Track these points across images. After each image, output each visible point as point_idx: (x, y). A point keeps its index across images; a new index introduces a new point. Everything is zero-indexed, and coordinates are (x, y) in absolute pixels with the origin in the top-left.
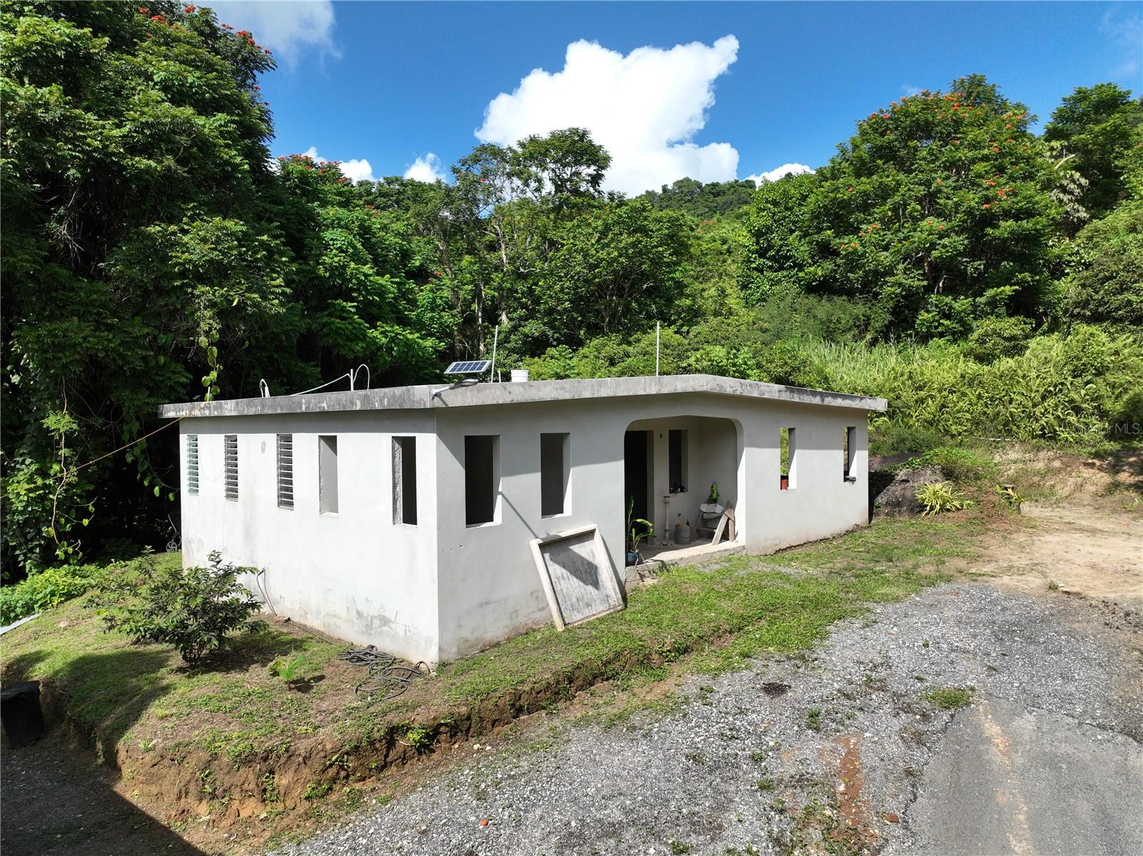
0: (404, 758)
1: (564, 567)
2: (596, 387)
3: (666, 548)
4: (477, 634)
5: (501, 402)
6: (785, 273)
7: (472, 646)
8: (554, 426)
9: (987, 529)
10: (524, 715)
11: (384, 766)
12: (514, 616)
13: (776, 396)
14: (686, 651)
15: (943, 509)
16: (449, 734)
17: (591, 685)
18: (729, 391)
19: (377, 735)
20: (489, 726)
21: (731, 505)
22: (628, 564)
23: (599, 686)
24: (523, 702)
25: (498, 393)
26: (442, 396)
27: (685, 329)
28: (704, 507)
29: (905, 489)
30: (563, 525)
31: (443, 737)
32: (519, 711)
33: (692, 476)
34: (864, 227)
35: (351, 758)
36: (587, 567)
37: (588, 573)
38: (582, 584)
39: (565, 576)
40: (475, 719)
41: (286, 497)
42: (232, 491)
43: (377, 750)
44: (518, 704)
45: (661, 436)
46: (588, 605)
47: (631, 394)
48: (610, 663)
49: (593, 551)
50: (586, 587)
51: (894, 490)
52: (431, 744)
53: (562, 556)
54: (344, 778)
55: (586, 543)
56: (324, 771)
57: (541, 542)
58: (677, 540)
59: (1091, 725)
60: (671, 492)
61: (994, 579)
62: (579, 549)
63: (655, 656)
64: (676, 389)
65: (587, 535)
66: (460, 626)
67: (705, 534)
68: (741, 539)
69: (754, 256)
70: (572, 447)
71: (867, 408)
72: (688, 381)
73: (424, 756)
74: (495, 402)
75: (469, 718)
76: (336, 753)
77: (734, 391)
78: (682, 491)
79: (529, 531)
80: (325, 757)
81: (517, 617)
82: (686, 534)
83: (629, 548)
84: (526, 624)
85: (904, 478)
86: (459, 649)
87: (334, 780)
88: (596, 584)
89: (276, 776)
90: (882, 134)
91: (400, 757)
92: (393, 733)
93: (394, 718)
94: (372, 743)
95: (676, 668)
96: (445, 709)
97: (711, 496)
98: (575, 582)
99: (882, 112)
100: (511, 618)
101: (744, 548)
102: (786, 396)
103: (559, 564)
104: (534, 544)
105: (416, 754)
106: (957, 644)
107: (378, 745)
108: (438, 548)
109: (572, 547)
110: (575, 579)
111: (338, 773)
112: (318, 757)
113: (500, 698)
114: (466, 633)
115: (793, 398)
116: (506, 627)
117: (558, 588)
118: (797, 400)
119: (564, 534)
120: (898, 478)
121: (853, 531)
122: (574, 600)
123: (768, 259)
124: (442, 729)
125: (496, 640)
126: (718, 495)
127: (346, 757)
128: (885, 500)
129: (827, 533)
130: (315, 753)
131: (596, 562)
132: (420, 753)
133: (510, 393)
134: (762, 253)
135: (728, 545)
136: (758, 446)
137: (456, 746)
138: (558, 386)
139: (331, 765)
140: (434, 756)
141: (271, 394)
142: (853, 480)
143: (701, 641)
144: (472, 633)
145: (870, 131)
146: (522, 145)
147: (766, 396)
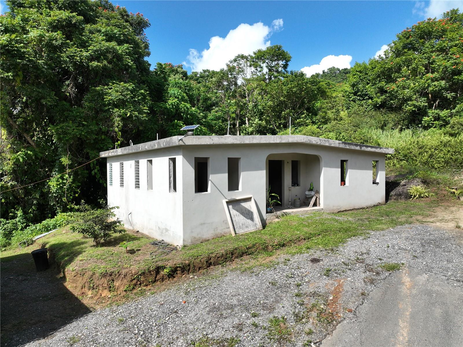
0: (163, 279)
1: (237, 211)
2: (251, 139)
3: (289, 208)
4: (199, 236)
5: (208, 143)
6: (365, 101)
7: (197, 240)
8: (234, 155)
9: (439, 206)
10: (212, 266)
11: (155, 281)
12: (216, 230)
13: (337, 145)
14: (284, 245)
15: (420, 197)
16: (181, 271)
17: (241, 257)
18: (314, 142)
19: (151, 269)
20: (198, 270)
21: (318, 192)
22: (267, 212)
23: (245, 257)
24: (212, 261)
25: (207, 140)
26: (183, 140)
27: (321, 126)
28: (307, 193)
29: (404, 188)
30: (237, 195)
31: (179, 272)
32: (210, 264)
33: (302, 179)
34: (398, 79)
35: (142, 277)
36: (248, 212)
37: (248, 215)
38: (245, 218)
39: (237, 215)
40: (192, 266)
41: (137, 185)
42: (122, 185)
43: (152, 274)
44: (209, 261)
45: (288, 162)
46: (247, 227)
47: (268, 142)
48: (250, 248)
49: (251, 206)
50: (247, 220)
51: (399, 189)
52: (174, 274)
53: (236, 207)
54: (139, 284)
55: (248, 203)
56: (132, 281)
57: (227, 200)
58: (294, 205)
59: (453, 280)
60: (292, 186)
61: (432, 223)
62: (245, 205)
63: (270, 247)
64: (288, 141)
65: (248, 199)
66: (192, 232)
67: (305, 204)
68: (322, 205)
69: (351, 95)
70: (242, 164)
71: (384, 152)
72: (294, 138)
73: (171, 279)
74: (206, 144)
75: (189, 265)
76: (136, 274)
77: (316, 143)
78: (298, 186)
79: (222, 196)
80: (132, 276)
81: (217, 230)
82: (298, 203)
83: (268, 205)
84: (221, 233)
85: (404, 184)
86: (192, 241)
87: (135, 285)
88: (252, 219)
89: (115, 282)
90: (408, 38)
91: (161, 278)
92: (158, 269)
93: (160, 264)
94: (150, 272)
95: (278, 252)
96: (180, 261)
97: (310, 188)
98: (242, 217)
99: (407, 29)
100: (214, 230)
101: (322, 209)
102: (342, 146)
103: (235, 210)
104: (224, 201)
105: (168, 278)
106: (402, 247)
107: (152, 273)
108: (183, 200)
109: (241, 204)
110: (241, 216)
111: (137, 282)
112: (129, 275)
113: (202, 258)
114: (195, 235)
115: (346, 146)
116: (212, 234)
117: (234, 219)
118: (348, 148)
119: (238, 198)
120: (402, 184)
121: (377, 205)
122: (241, 225)
123: (357, 96)
124: (178, 269)
125: (208, 239)
126: (313, 187)
127: (140, 276)
128: (394, 193)
129: (364, 205)
130: (128, 274)
131: (252, 210)
132: (169, 278)
133: (212, 140)
134: (355, 94)
135: (315, 208)
136: (330, 167)
137: (184, 276)
138: (234, 138)
139: (134, 279)
140: (175, 279)
141: (133, 145)
142: (378, 184)
143: (291, 242)
144: (198, 235)
145: (402, 38)
146: (255, 53)
147: (333, 145)
